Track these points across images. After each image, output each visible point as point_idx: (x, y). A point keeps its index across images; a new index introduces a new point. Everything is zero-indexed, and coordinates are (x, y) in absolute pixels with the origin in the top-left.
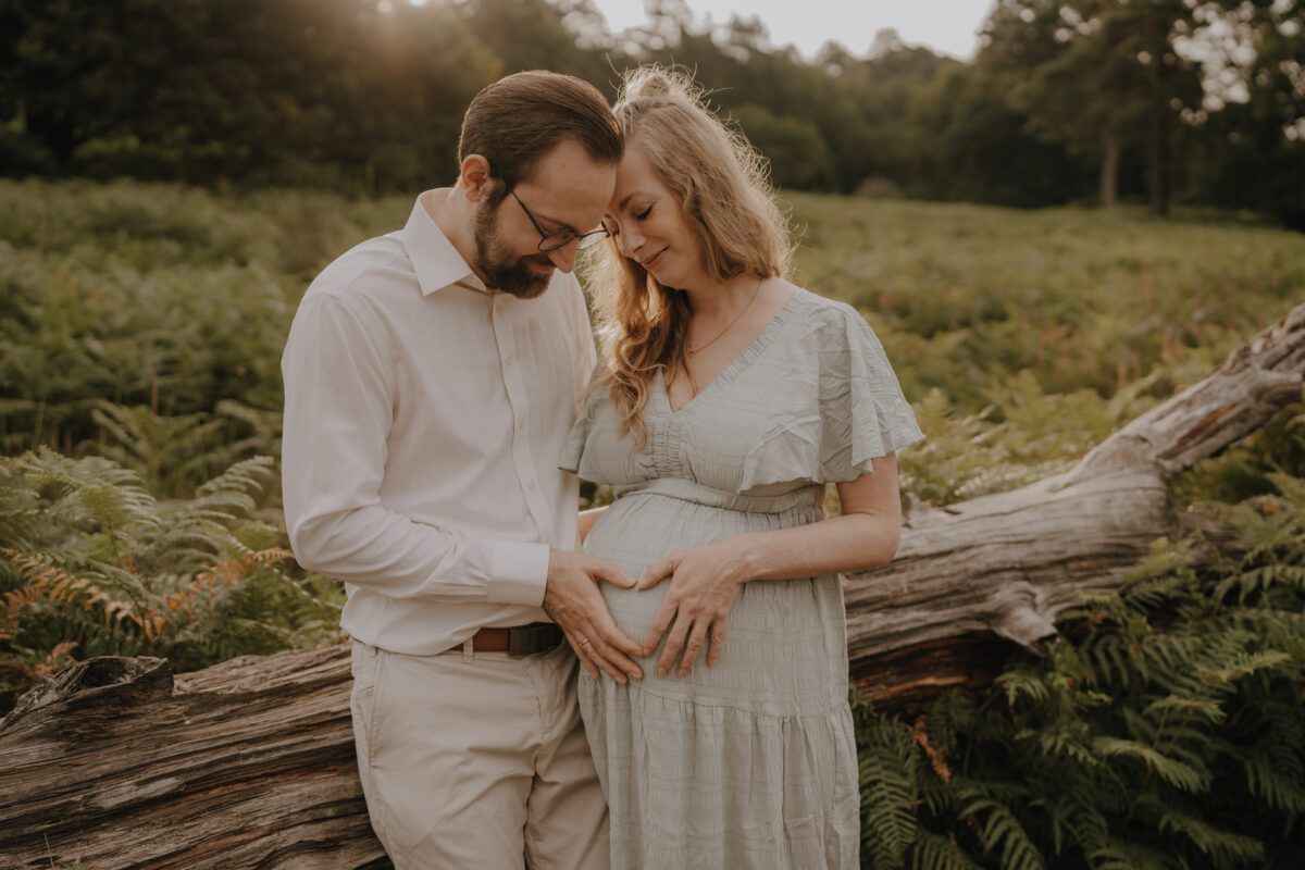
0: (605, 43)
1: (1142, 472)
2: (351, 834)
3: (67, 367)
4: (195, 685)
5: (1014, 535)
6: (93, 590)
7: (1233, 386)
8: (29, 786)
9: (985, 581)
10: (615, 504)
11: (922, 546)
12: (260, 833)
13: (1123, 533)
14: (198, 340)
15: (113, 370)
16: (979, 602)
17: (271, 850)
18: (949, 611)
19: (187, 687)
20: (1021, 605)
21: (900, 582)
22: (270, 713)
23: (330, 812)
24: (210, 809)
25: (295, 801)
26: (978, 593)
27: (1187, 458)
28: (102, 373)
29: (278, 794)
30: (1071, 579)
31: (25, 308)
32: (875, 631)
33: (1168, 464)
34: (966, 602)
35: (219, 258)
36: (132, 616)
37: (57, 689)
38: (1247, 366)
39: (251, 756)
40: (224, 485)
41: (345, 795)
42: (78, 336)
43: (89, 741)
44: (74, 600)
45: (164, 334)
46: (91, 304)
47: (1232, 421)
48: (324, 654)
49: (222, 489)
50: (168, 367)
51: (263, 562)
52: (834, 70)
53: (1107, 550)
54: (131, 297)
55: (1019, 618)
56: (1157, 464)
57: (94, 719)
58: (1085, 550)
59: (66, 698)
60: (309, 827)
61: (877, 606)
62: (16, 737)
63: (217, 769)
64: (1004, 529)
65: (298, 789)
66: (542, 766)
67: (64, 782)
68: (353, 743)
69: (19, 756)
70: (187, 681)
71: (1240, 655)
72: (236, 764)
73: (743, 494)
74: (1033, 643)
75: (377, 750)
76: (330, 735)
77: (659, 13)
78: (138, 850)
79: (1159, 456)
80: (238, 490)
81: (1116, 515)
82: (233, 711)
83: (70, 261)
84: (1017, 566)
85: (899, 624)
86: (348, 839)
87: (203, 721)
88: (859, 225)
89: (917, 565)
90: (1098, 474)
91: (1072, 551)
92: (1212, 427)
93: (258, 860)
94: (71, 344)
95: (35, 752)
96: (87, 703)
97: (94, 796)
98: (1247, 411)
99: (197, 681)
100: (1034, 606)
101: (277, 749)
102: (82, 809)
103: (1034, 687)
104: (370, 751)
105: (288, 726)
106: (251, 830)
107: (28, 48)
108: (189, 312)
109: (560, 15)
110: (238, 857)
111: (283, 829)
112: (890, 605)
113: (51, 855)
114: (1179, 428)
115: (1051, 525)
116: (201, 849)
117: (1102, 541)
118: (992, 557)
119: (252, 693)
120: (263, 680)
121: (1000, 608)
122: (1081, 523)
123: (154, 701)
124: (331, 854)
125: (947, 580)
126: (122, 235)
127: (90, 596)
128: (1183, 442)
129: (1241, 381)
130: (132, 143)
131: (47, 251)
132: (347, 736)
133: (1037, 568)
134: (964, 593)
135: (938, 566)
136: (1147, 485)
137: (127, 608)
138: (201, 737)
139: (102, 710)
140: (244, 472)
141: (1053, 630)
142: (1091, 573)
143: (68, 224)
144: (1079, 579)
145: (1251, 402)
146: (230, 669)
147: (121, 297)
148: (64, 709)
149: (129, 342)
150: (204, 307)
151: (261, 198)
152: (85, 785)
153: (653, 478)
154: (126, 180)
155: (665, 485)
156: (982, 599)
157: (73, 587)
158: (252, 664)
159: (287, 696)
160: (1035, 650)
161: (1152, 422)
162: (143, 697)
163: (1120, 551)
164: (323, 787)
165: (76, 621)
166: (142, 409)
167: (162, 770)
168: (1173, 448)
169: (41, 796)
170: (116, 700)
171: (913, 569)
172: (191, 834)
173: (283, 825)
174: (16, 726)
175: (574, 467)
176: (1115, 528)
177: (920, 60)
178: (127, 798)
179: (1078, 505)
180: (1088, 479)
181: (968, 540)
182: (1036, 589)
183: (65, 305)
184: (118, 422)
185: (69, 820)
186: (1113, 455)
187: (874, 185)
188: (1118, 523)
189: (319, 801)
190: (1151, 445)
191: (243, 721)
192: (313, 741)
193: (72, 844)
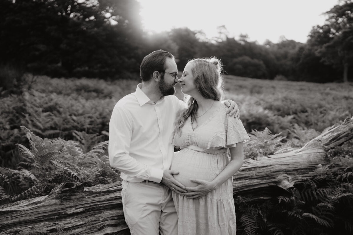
0: (207, 41)
1: (319, 149)
2: (120, 223)
3: (68, 123)
4: (89, 190)
5: (284, 163)
6: (69, 169)
7: (345, 128)
8: (53, 208)
9: (275, 173)
10: (181, 151)
11: (259, 165)
12: (101, 221)
13: (313, 164)
14: (99, 116)
15: (78, 124)
16: (274, 179)
17: (103, 225)
18: (266, 181)
19: (87, 190)
20: (285, 180)
21: (253, 173)
22: (104, 196)
23: (116, 218)
24: (90, 215)
25: (108, 215)
26: (273, 176)
27: (332, 145)
28: (76, 124)
29: (105, 213)
30: (298, 174)
31: (58, 108)
32: (246, 184)
33: (326, 147)
34: (270, 178)
35: (105, 97)
36: (77, 175)
37: (59, 188)
38: (349, 123)
39: (99, 205)
40: (98, 147)
41: (119, 214)
42: (70, 115)
43: (66, 200)
44: (65, 171)
45: (91, 115)
46: (74, 108)
47: (344, 136)
48: (117, 184)
49: (97, 148)
50: (91, 123)
51: (105, 164)
52: (268, 46)
53: (309, 168)
54: (84, 106)
55: (284, 183)
56: (323, 147)
57: (67, 195)
58: (303, 167)
59: (61, 190)
60: (111, 221)
61: (247, 178)
62: (51, 198)
63: (92, 207)
64: (281, 161)
65: (109, 212)
66: (163, 208)
67: (60, 208)
68: (122, 203)
69: (51, 202)
70: (87, 189)
71: (340, 193)
72: (96, 206)
73: (208, 149)
74: (287, 189)
75: (127, 203)
76: (117, 201)
77: (221, 33)
78: (74, 223)
79: (324, 145)
80: (101, 148)
81: (311, 159)
82: (96, 195)
83: (70, 97)
84: (284, 170)
85: (253, 183)
86: (120, 224)
87: (90, 197)
88: (274, 87)
89: (258, 169)
90: (308, 149)
91: (299, 167)
92: (339, 138)
93: (100, 227)
94: (69, 117)
95: (54, 201)
96: (65, 191)
97: (66, 211)
98: (348, 134)
99: (89, 189)
100: (288, 180)
101: (105, 204)
102: (63, 213)
103: (287, 199)
104: (125, 203)
105: (108, 199)
106: (98, 221)
107: (63, 46)
108: (96, 110)
109: (195, 34)
110: (96, 226)
111: (106, 221)
112: (250, 178)
113: (57, 223)
114: (329, 138)
115: (294, 161)
116: (88, 224)
117: (307, 165)
118: (277, 168)
119: (101, 192)
120: (103, 189)
121: (279, 180)
122: (302, 161)
123: (80, 192)
124: (116, 227)
125: (265, 173)
126: (83, 91)
127: (68, 171)
128: (330, 141)
129: (347, 126)
130: (87, 68)
131: (65, 95)
132: (121, 202)
133: (290, 171)
134: (270, 176)
135: (263, 169)
136: (320, 152)
137: (76, 174)
138: (89, 200)
139: (69, 193)
140: (102, 144)
141: (293, 186)
142: (304, 173)
143: (70, 88)
144: (301, 174)
145: (349, 132)
146: (96, 187)
147: (81, 106)
148: (61, 192)
149: (82, 117)
150: (100, 109)
151: (117, 82)
152: (64, 209)
153: (189, 145)
154: (84, 78)
155: (191, 147)
156: (274, 178)
157: (64, 169)
158: (101, 186)
159: (108, 193)
160: (288, 191)
161: (322, 136)
162: (77, 191)
163: (312, 168)
164: (115, 212)
165: (65, 176)
166: (83, 132)
167: (80, 207)
168: (328, 143)
169: (55, 210)
170: (71, 191)
171: (257, 170)
172: (86, 220)
173: (106, 220)
174: (51, 196)
175: (171, 142)
176: (311, 162)
177: (292, 43)
178: (73, 212)
179: (302, 156)
180: (305, 150)
181: (271, 163)
182: (289, 176)
183: (68, 108)
184: (78, 135)
185: (61, 216)
186: (312, 144)
187: (278, 77)
188: (312, 161)
189: (114, 215)
190: (322, 142)
191: (98, 198)
192: (113, 202)
193: (61, 221)
